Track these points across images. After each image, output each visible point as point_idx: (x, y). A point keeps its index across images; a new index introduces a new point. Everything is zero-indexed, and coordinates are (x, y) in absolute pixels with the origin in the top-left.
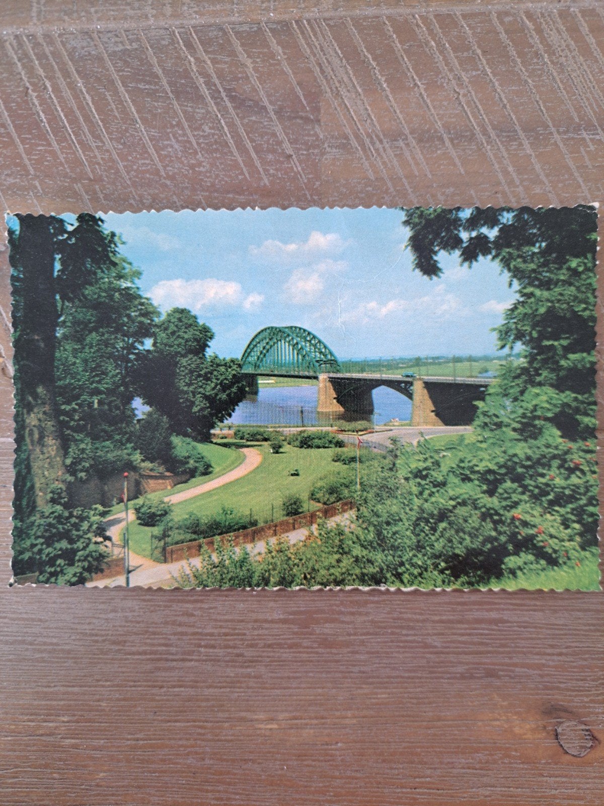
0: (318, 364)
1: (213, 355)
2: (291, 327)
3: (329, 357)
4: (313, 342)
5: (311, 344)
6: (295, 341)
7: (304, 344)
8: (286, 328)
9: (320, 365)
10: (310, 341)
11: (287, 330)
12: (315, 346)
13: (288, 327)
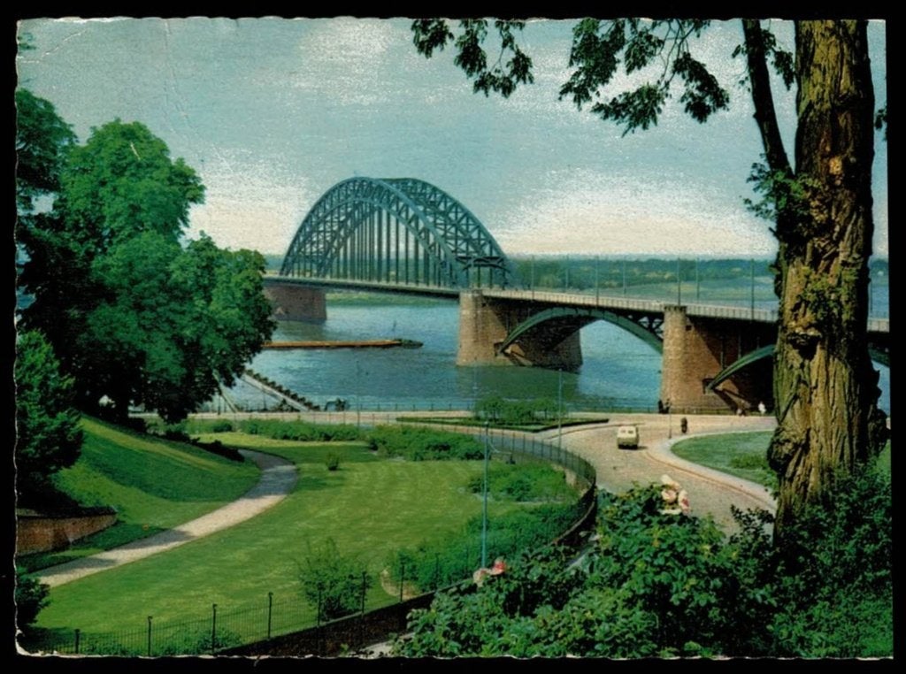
0: (460, 266)
1: (197, 238)
2: (405, 181)
3: (487, 250)
4: (452, 216)
5: (448, 221)
6: (411, 213)
7: (431, 219)
8: (392, 181)
9: (466, 268)
10: (445, 214)
11: (393, 187)
12: (457, 226)
13: (396, 181)
